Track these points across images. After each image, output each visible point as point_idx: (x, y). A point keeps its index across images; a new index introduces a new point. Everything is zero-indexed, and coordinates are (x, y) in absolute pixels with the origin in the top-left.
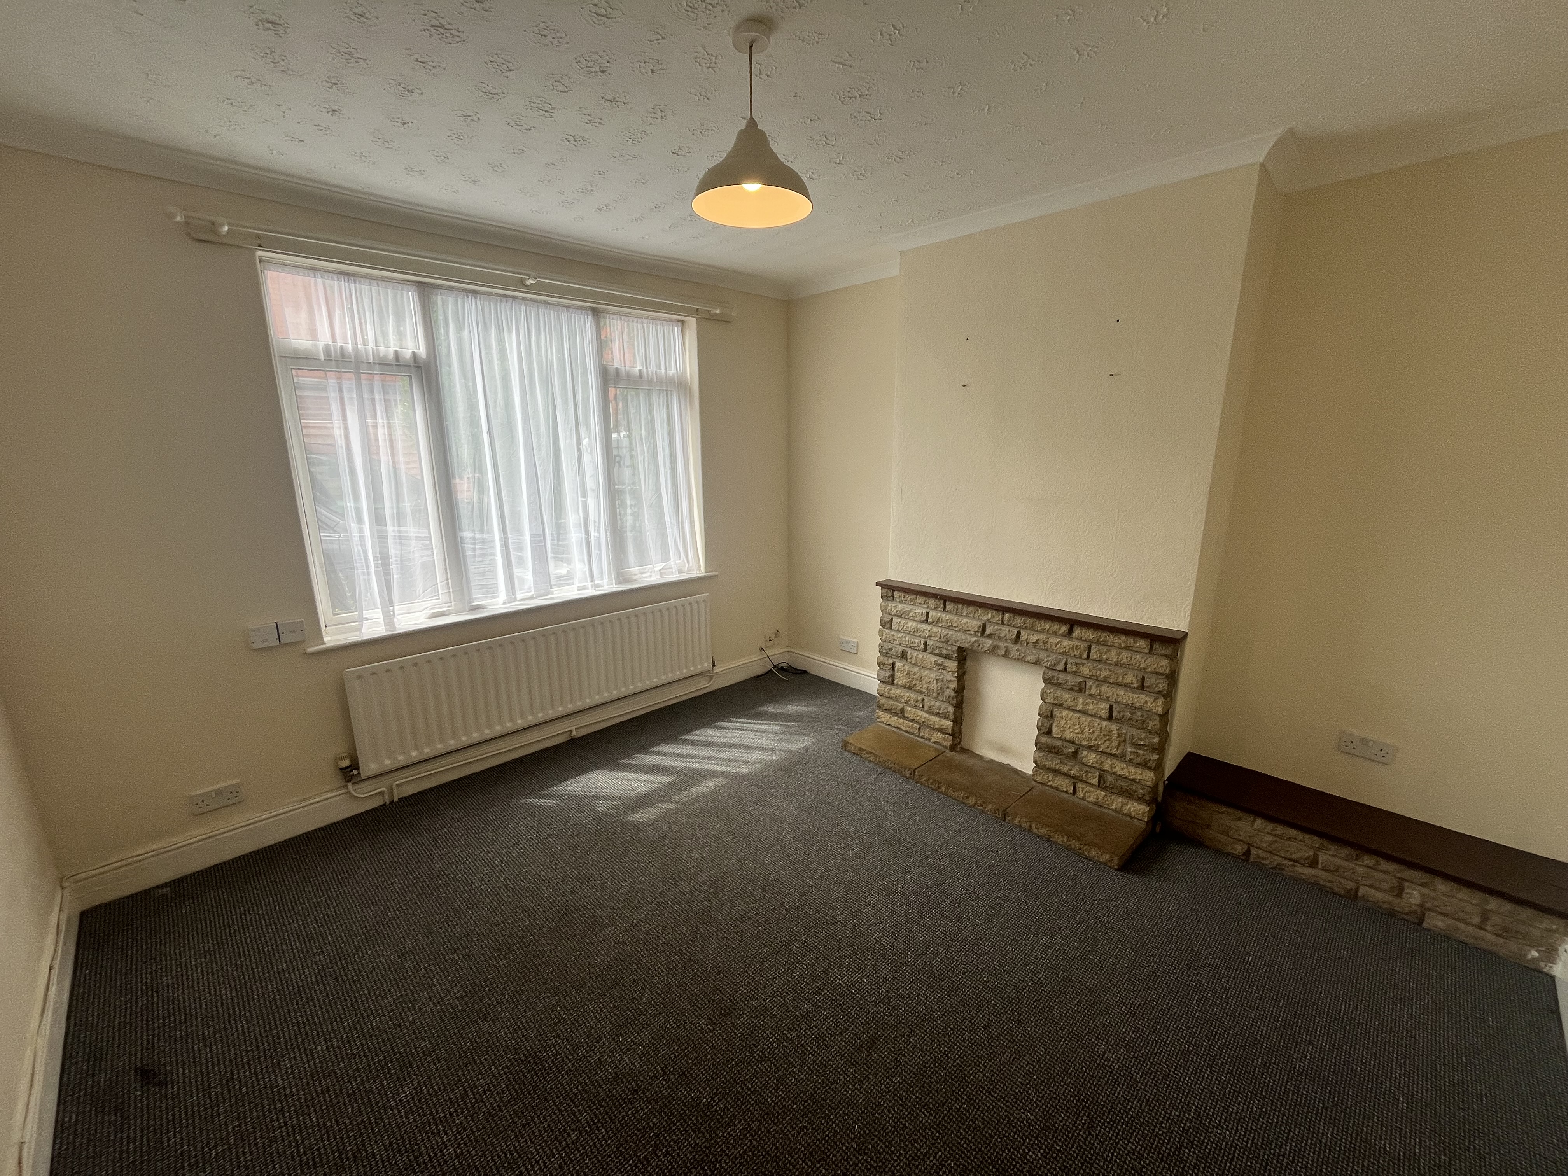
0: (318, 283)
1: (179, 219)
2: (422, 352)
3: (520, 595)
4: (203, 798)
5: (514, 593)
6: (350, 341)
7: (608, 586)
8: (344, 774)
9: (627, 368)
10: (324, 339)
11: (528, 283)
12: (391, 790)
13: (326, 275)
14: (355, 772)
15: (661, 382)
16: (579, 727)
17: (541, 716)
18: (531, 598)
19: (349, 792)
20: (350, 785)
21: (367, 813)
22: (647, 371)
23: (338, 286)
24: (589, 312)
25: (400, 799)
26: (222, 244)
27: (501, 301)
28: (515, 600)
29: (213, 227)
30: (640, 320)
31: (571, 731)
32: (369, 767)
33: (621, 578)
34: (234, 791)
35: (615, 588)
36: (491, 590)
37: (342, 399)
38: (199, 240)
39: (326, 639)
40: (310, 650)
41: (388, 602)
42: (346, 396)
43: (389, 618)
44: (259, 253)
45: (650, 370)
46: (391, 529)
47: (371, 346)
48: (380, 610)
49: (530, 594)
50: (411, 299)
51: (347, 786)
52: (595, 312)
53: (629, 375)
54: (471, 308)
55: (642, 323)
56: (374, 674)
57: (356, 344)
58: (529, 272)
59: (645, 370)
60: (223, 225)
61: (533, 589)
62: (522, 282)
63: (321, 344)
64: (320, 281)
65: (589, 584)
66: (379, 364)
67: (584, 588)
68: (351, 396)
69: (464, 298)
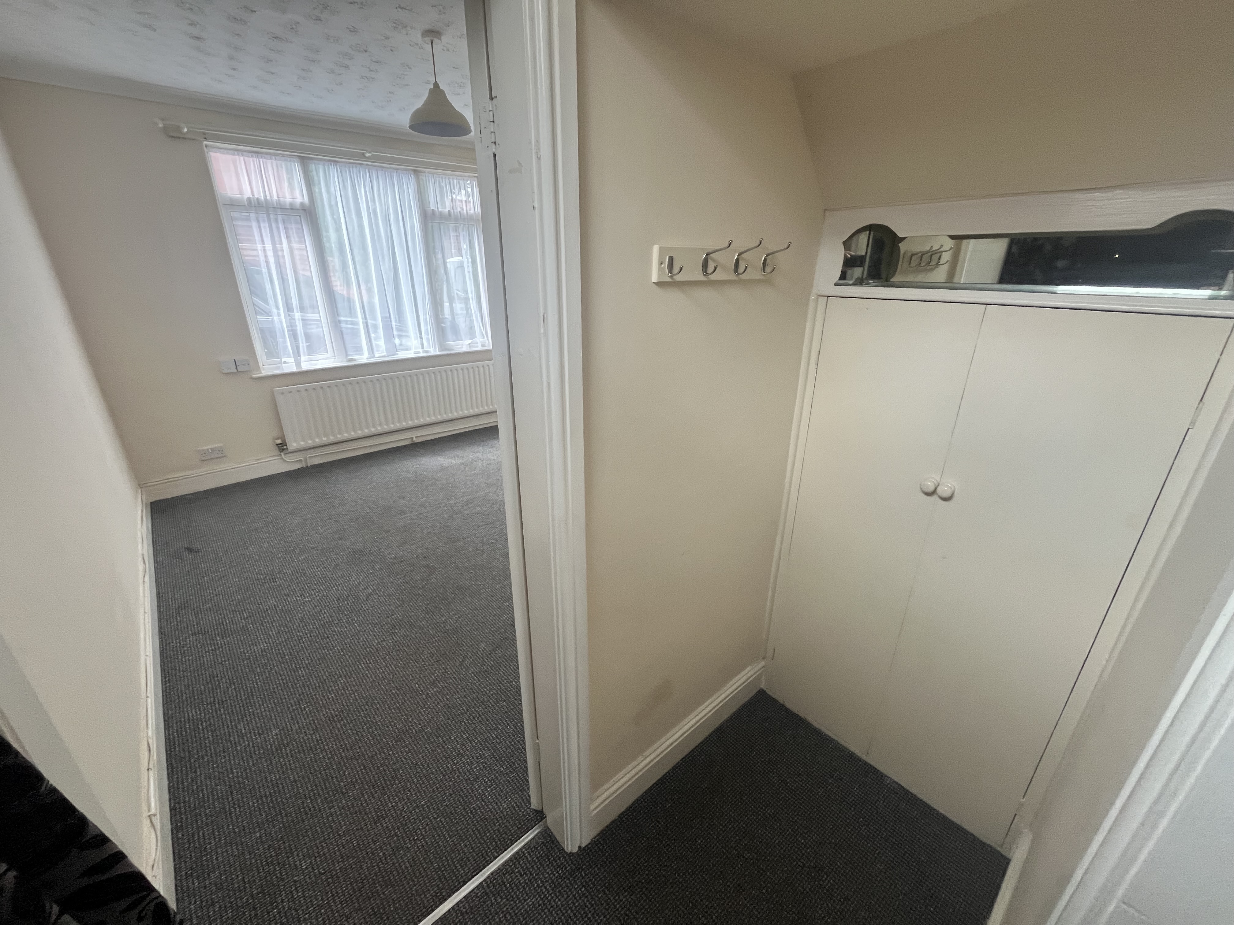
0: (241, 160)
1: (160, 126)
2: (306, 200)
3: (377, 355)
4: (205, 452)
5: (373, 352)
6: (262, 195)
7: (433, 351)
8: (279, 447)
9: (440, 210)
10: (247, 194)
11: (368, 155)
12: (306, 460)
13: (245, 154)
14: (285, 447)
15: (464, 219)
16: (417, 436)
17: (392, 427)
18: (384, 356)
19: (282, 458)
20: (282, 454)
21: (293, 471)
22: (454, 212)
23: (253, 162)
24: (412, 172)
25: (311, 466)
26: (185, 138)
27: (353, 167)
28: (374, 357)
29: (178, 129)
30: (447, 177)
31: (412, 438)
32: (292, 445)
33: (442, 347)
34: (221, 450)
35: (438, 353)
36: (358, 350)
37: (260, 227)
38: (173, 137)
39: (263, 372)
40: (254, 376)
41: (297, 353)
42: (262, 225)
43: (298, 364)
44: (205, 143)
45: (455, 211)
46: (297, 315)
47: (275, 197)
48: (293, 358)
49: (383, 354)
50: (297, 168)
51: (280, 455)
52: (415, 172)
53: (441, 214)
54: (334, 173)
55: (449, 179)
56: (291, 392)
57: (266, 196)
58: (366, 149)
59: (452, 211)
60: (183, 128)
61: (385, 351)
62: (363, 154)
63: (246, 197)
64: (242, 158)
65: (421, 350)
66: (281, 208)
67: (419, 352)
68: (265, 226)
69: (328, 165)
